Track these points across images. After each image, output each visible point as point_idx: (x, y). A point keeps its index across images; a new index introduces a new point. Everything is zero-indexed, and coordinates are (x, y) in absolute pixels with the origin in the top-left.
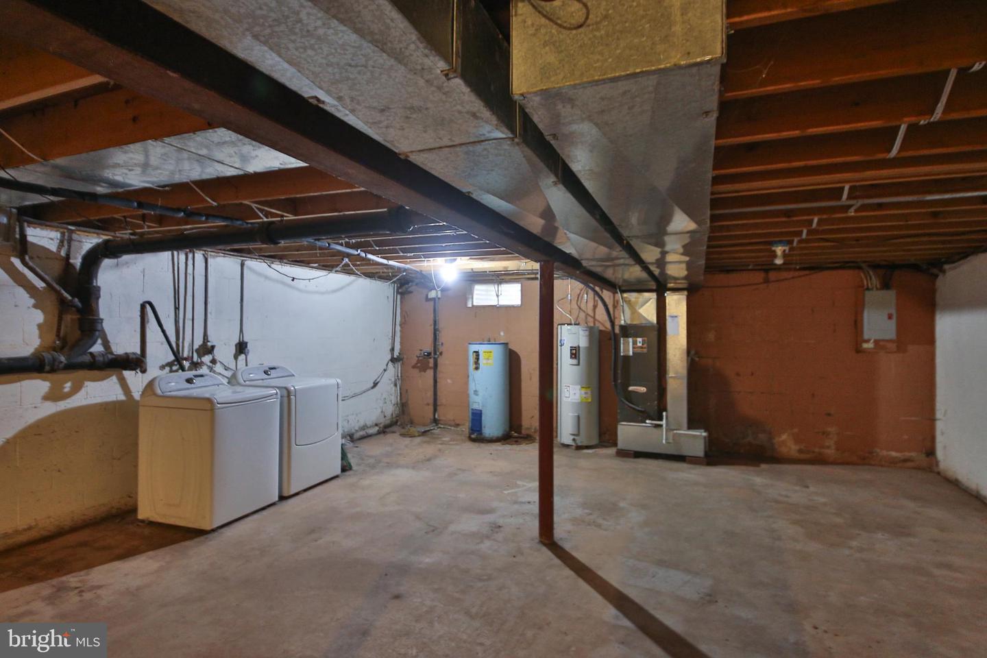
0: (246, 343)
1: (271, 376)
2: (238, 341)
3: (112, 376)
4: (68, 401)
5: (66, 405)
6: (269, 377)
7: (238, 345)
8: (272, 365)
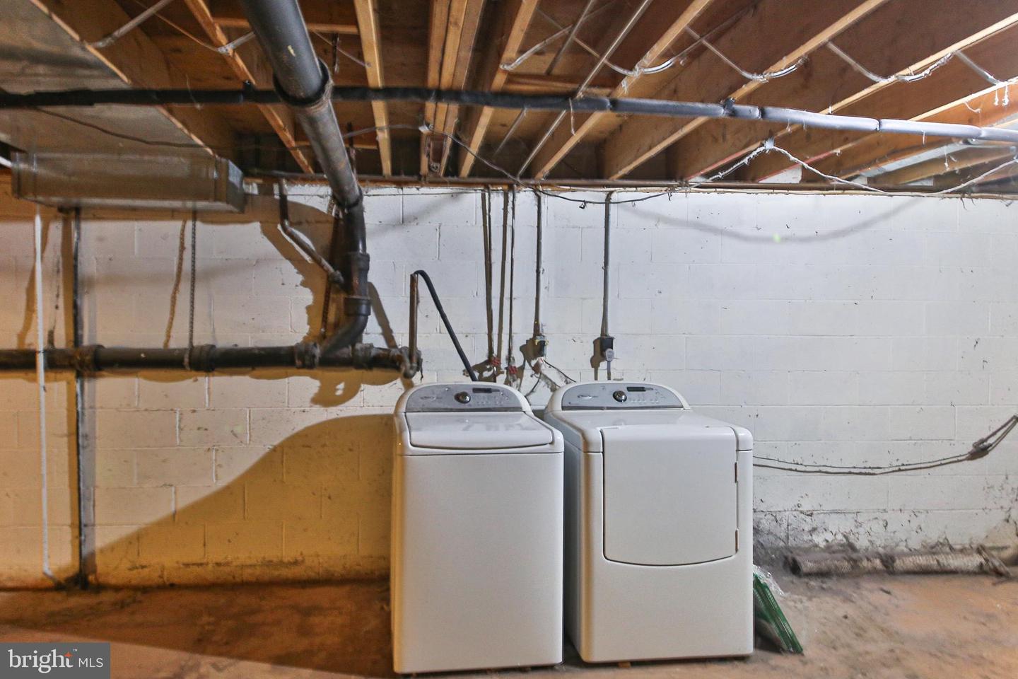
0: (612, 339)
1: (628, 404)
2: (599, 336)
3: (396, 379)
4: (340, 407)
5: (339, 412)
6: (620, 405)
7: (598, 343)
8: (638, 382)
